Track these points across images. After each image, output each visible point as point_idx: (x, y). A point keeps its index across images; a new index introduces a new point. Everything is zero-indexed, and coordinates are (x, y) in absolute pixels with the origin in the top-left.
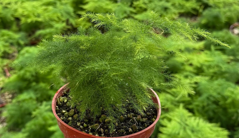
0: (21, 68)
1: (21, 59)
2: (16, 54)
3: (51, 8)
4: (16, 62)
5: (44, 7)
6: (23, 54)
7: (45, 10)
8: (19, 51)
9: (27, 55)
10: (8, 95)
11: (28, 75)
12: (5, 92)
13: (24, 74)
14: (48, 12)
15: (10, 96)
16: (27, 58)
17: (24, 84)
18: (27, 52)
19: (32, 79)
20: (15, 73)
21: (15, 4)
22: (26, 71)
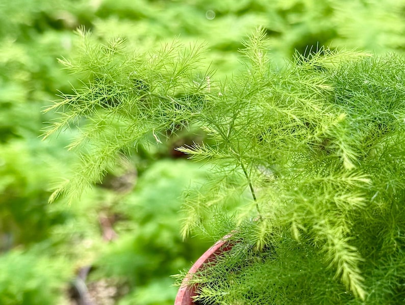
0: (148, 218)
1: (147, 192)
2: (132, 180)
3: (232, 59)
4: (132, 200)
5: (215, 57)
6: (154, 181)
7: (219, 64)
8: (140, 173)
9: (163, 183)
10: (107, 287)
11: (165, 238)
12: (98, 280)
13: (155, 236)
14: (226, 70)
15: (112, 291)
16: (165, 191)
17: (153, 262)
18: (164, 174)
19: (175, 249)
20: (129, 230)
21: (138, 42)
22: (161, 227)
